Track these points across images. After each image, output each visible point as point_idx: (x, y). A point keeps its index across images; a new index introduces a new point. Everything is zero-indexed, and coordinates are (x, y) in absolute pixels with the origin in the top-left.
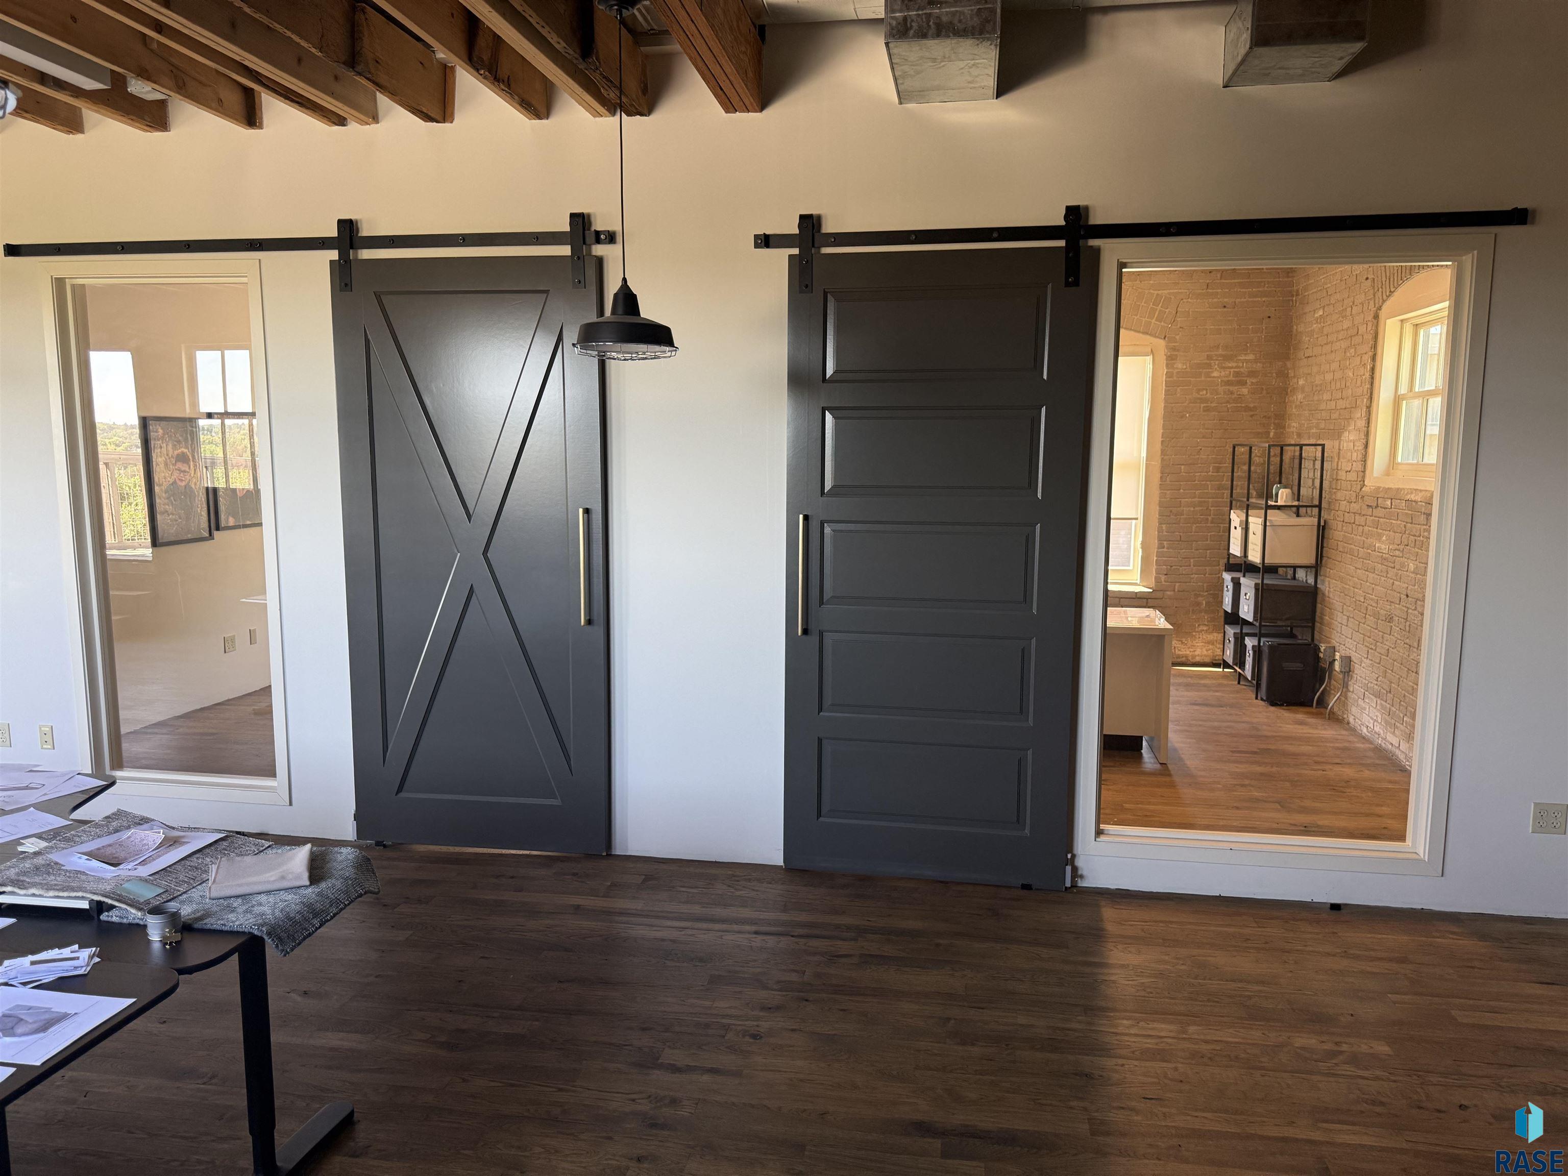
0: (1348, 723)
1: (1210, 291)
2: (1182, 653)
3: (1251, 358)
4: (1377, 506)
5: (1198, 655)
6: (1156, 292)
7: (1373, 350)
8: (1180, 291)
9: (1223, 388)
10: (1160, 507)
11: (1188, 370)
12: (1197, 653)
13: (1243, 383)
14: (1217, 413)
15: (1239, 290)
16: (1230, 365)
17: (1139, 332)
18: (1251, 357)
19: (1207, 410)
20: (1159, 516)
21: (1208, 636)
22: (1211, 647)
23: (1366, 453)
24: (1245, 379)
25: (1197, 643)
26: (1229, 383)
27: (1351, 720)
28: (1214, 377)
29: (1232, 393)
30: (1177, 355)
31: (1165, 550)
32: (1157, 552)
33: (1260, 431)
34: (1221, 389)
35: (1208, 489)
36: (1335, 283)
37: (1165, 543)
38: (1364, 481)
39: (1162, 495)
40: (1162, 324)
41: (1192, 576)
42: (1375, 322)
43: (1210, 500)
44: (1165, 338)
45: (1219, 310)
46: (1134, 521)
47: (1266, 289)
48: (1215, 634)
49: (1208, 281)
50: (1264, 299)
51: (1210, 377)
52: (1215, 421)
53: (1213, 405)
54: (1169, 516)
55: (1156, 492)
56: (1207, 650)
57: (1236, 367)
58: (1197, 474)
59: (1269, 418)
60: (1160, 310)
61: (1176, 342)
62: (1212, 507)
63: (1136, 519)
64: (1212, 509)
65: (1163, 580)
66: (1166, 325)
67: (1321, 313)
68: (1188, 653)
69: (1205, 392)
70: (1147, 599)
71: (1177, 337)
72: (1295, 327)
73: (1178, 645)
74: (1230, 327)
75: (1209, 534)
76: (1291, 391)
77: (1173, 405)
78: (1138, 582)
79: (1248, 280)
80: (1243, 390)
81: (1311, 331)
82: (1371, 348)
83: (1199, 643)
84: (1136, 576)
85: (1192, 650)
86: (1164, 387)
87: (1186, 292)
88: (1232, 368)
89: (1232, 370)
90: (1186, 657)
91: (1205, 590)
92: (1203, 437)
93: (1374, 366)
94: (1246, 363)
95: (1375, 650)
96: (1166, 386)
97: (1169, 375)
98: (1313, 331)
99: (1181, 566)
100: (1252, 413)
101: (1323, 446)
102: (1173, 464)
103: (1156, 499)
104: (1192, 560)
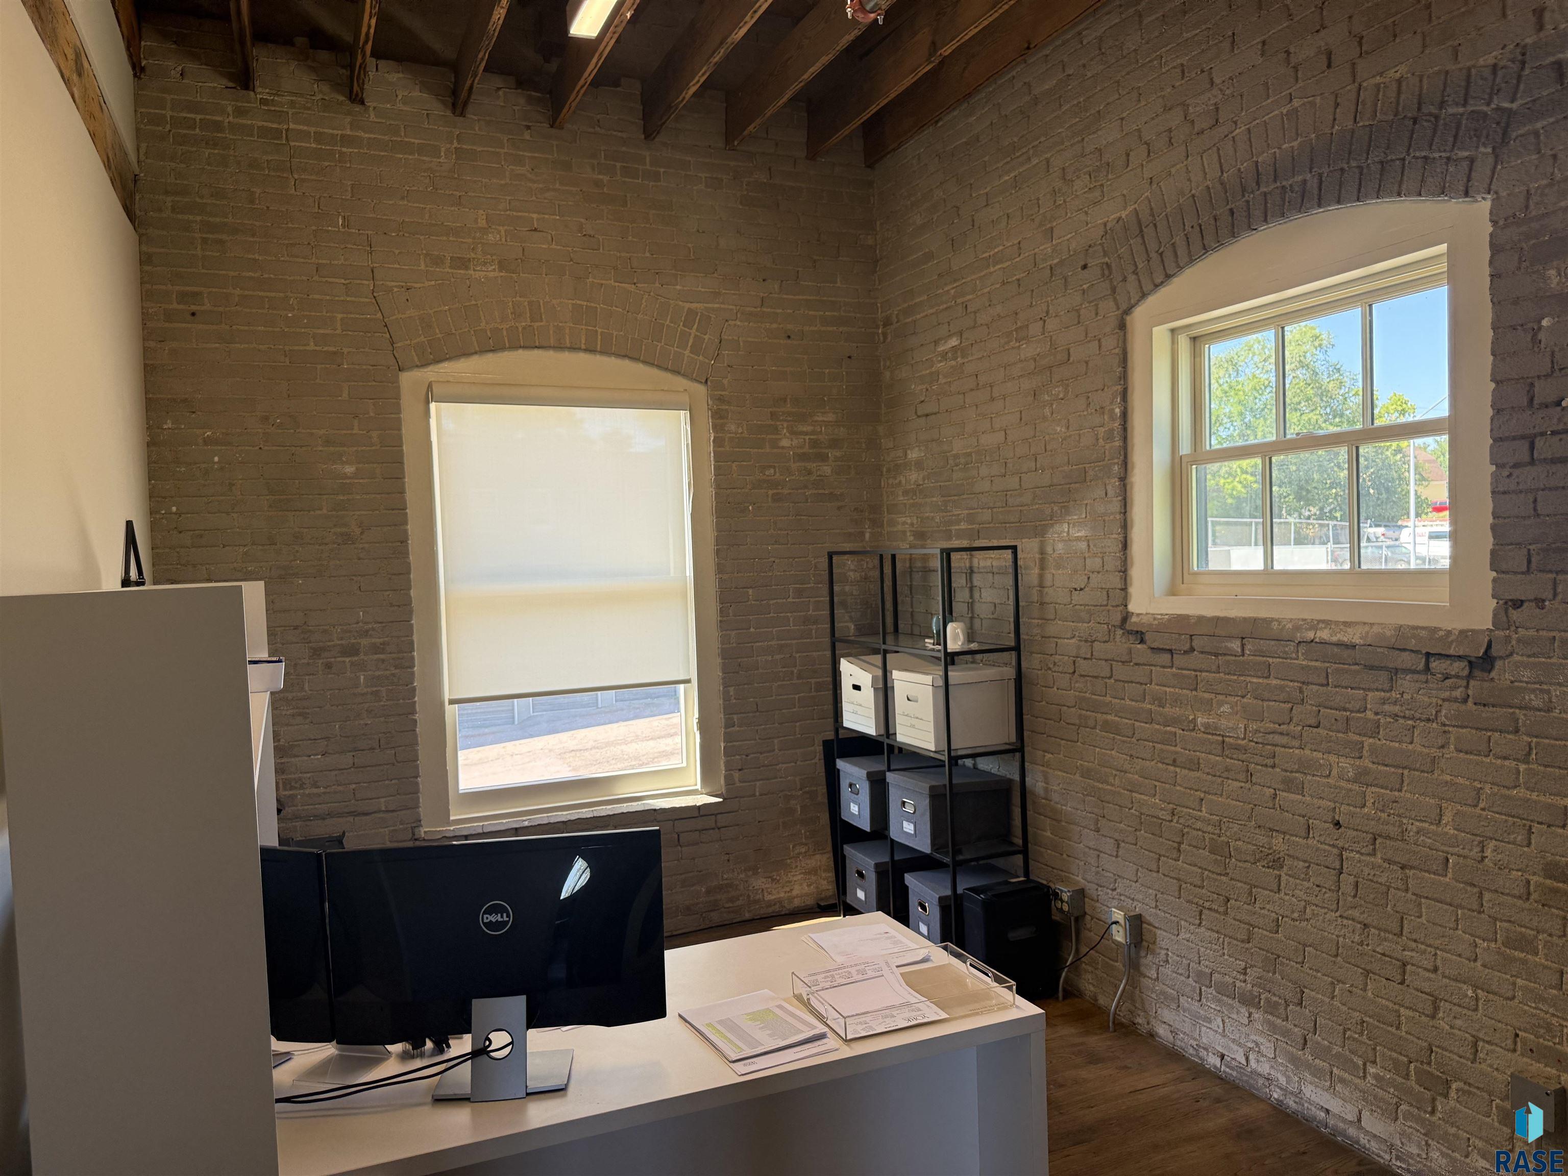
0: (1152, 1035)
1: (765, 310)
2: (773, 897)
3: (831, 419)
4: (1192, 649)
5: (797, 896)
6: (687, 305)
7: (1122, 382)
8: (722, 306)
9: (798, 464)
10: (723, 659)
11: (746, 435)
12: (795, 893)
13: (824, 458)
14: (791, 505)
15: (806, 312)
16: (805, 429)
17: (666, 369)
18: (831, 417)
19: (777, 498)
20: (724, 673)
21: (809, 862)
22: (814, 878)
23: (1126, 558)
24: (827, 451)
25: (793, 876)
26: (803, 457)
27: (1162, 1031)
28: (783, 448)
29: (810, 473)
30: (726, 410)
31: (736, 728)
32: (725, 733)
33: (852, 531)
34: (794, 466)
35: (789, 625)
36: (986, 290)
37: (735, 717)
38: (1126, 606)
39: (724, 640)
40: (701, 358)
41: (778, 767)
42: (1122, 334)
43: (794, 642)
44: (706, 382)
45: (782, 341)
46: (682, 686)
47: (843, 314)
48: (818, 857)
49: (762, 294)
50: (841, 329)
51: (779, 448)
52: (790, 518)
53: (786, 491)
54: (738, 673)
55: (714, 633)
56: (809, 886)
57: (813, 433)
58: (772, 602)
59: (862, 511)
60: (696, 336)
61: (724, 390)
62: (797, 652)
63: (688, 681)
64: (798, 655)
65: (737, 780)
66: (707, 361)
67: (954, 342)
68: (782, 895)
69: (772, 471)
70: (716, 815)
71: (725, 382)
72: (887, 374)
73: (767, 886)
74: (799, 369)
75: (797, 696)
76: (889, 470)
77: (729, 491)
78: (699, 787)
79: (818, 298)
80: (826, 468)
81: (931, 374)
82: (1120, 378)
83: (796, 876)
84: (694, 778)
85: (788, 889)
86: (713, 463)
87: (731, 310)
88: (806, 434)
89: (807, 437)
90: (780, 901)
91: (798, 787)
92: (776, 542)
93: (1125, 408)
94: (826, 426)
95: (1226, 913)
96: (716, 462)
97: (718, 442)
98: (938, 373)
99: (761, 753)
100: (840, 504)
101: (1014, 549)
102: (736, 588)
103: (715, 645)
104: (776, 741)
